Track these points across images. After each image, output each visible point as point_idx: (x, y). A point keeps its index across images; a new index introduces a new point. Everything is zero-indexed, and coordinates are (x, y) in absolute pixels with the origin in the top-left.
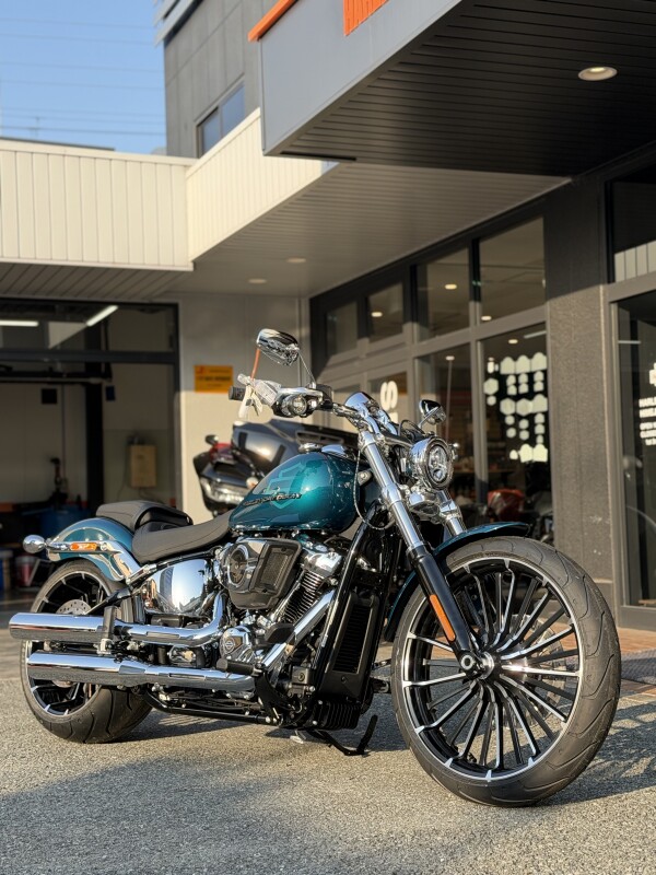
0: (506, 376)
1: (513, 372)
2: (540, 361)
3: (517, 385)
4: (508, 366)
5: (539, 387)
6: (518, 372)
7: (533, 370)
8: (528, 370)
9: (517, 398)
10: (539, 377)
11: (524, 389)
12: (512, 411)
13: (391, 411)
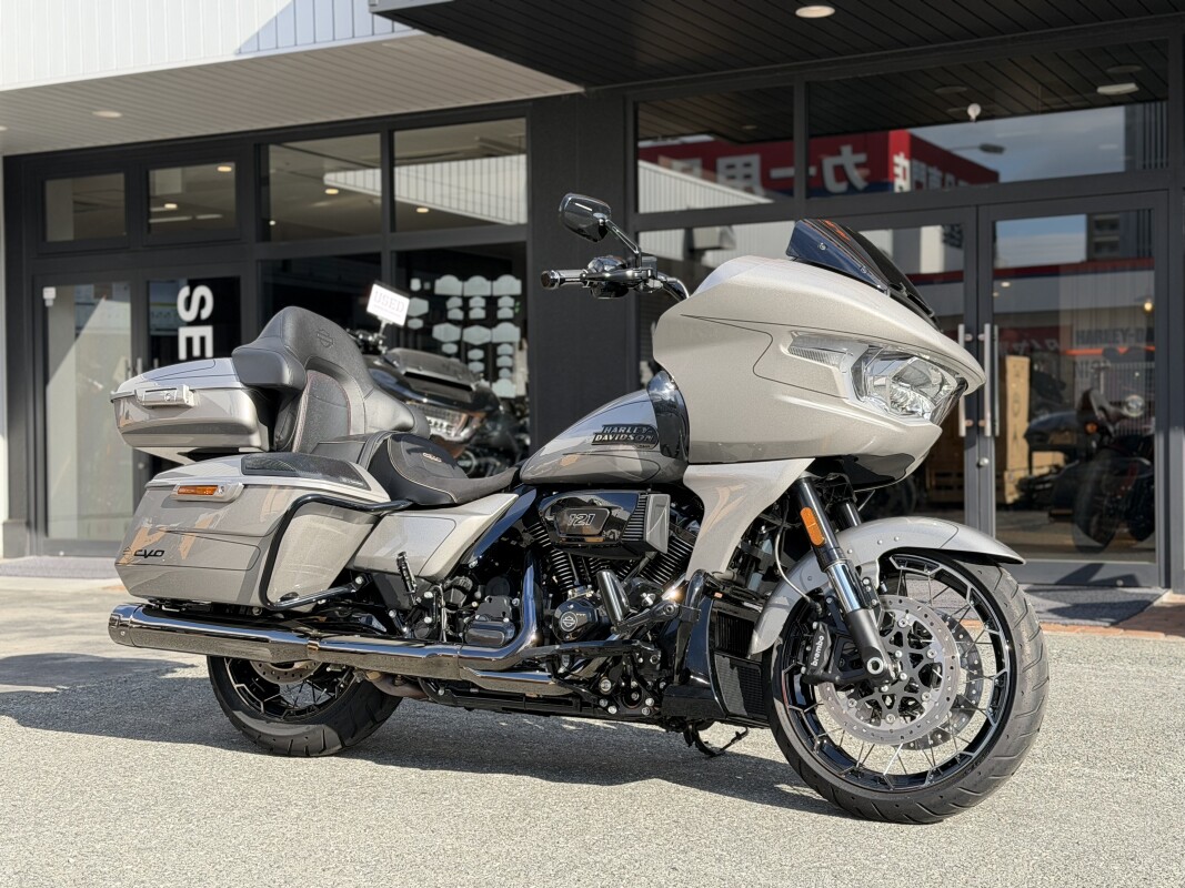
0: (447, 298)
1: (459, 293)
2: (508, 285)
3: (465, 307)
4: (447, 284)
5: (506, 310)
6: (467, 294)
7: (496, 293)
8: (488, 293)
9: (466, 323)
10: (507, 302)
11: (478, 313)
12: (457, 338)
13: (198, 322)
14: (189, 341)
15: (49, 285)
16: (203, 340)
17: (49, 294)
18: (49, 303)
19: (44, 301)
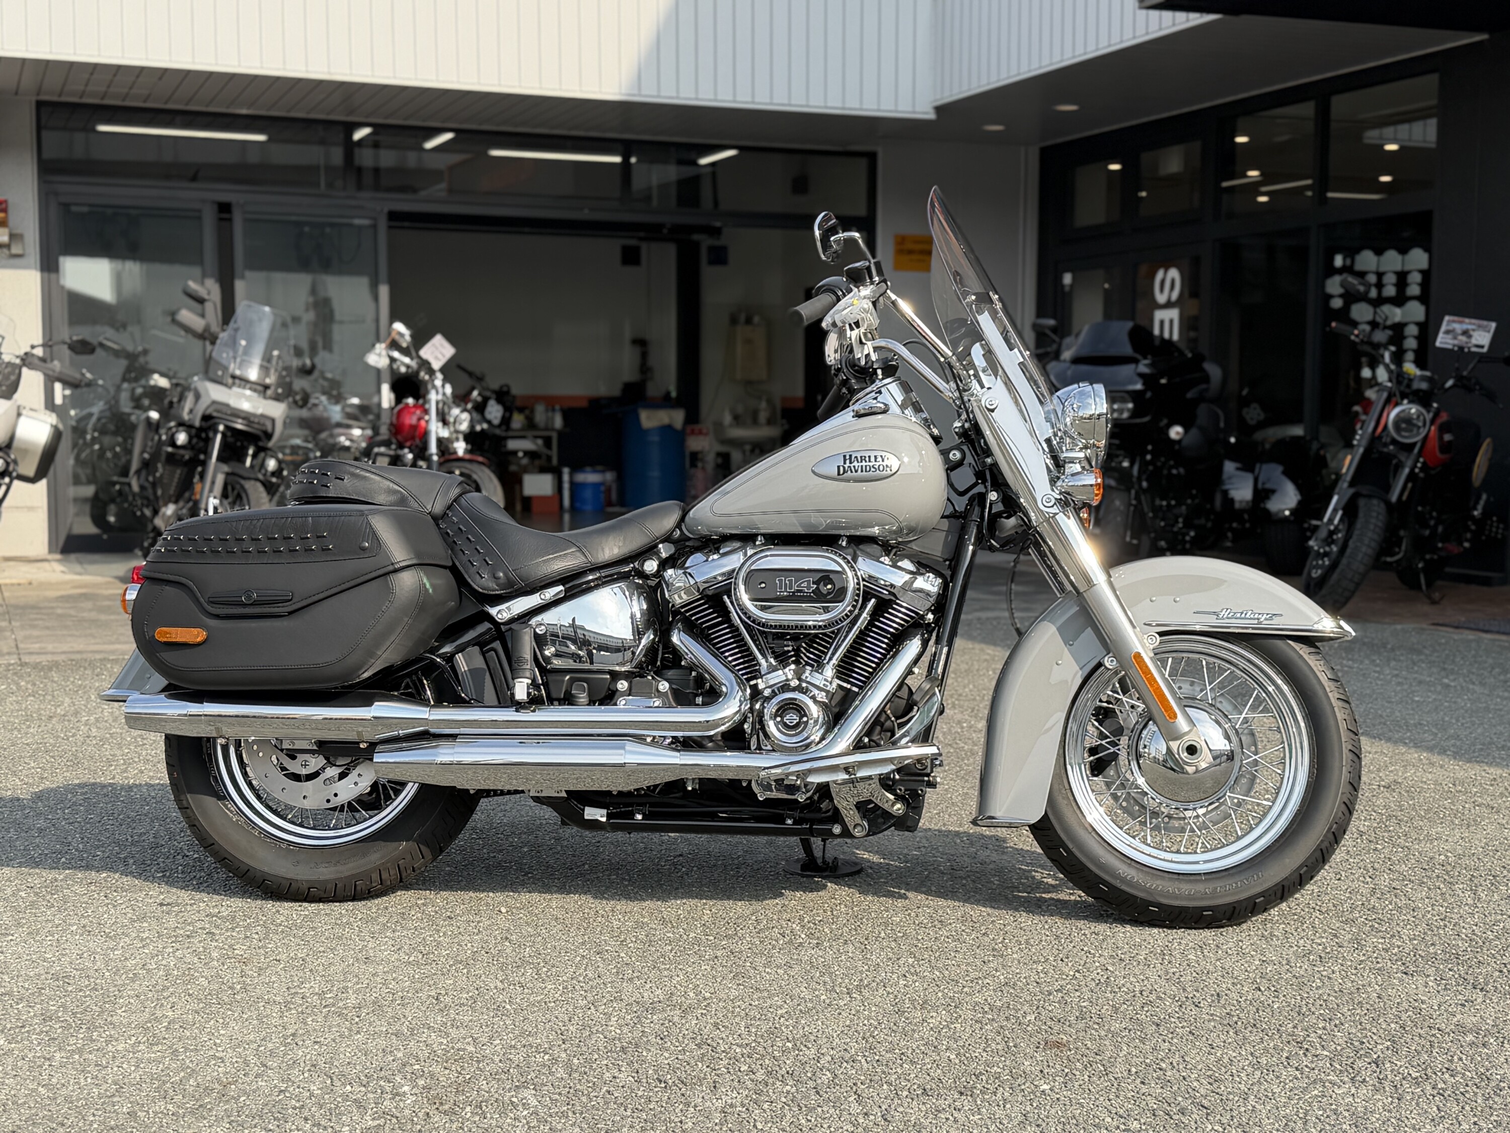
0: (1366, 274)
1: (1373, 268)
2: (1418, 259)
3: (1380, 285)
4: (1367, 260)
5: (1414, 290)
6: (1382, 269)
7: (1407, 268)
8: (1399, 268)
9: (1379, 301)
10: (1415, 278)
11: (1390, 291)
13: (1169, 305)
14: (1162, 323)
15: (1067, 271)
16: (1171, 321)
17: (1067, 279)
18: (1067, 289)
19: (1063, 286)
